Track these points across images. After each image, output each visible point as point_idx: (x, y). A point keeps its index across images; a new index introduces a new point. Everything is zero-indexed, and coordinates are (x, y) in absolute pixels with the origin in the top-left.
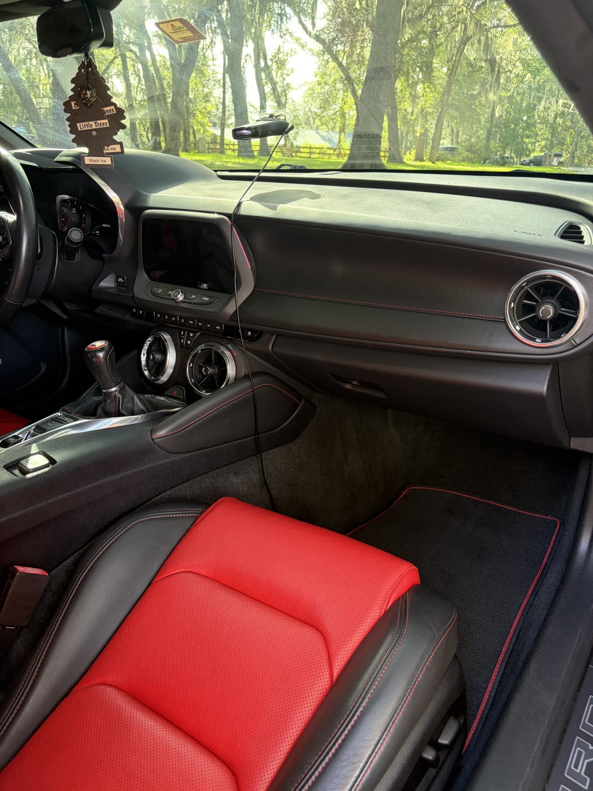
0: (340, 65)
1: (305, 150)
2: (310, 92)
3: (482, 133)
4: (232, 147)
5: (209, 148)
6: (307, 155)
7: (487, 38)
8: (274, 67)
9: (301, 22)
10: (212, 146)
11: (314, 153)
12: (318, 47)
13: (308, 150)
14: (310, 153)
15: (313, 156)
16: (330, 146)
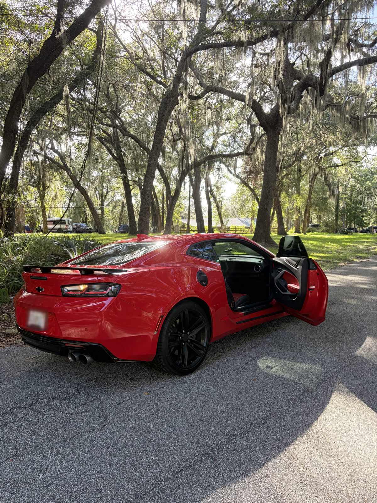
0: (250, 188)
1: (232, 230)
2: (235, 199)
3: (333, 217)
4: (193, 229)
5: (180, 230)
6: (234, 232)
7: (325, 174)
8: (215, 190)
9: (229, 170)
10: (182, 229)
11: (237, 231)
12: (239, 181)
13: (234, 230)
14: (235, 231)
15: (237, 232)
16: (247, 226)
